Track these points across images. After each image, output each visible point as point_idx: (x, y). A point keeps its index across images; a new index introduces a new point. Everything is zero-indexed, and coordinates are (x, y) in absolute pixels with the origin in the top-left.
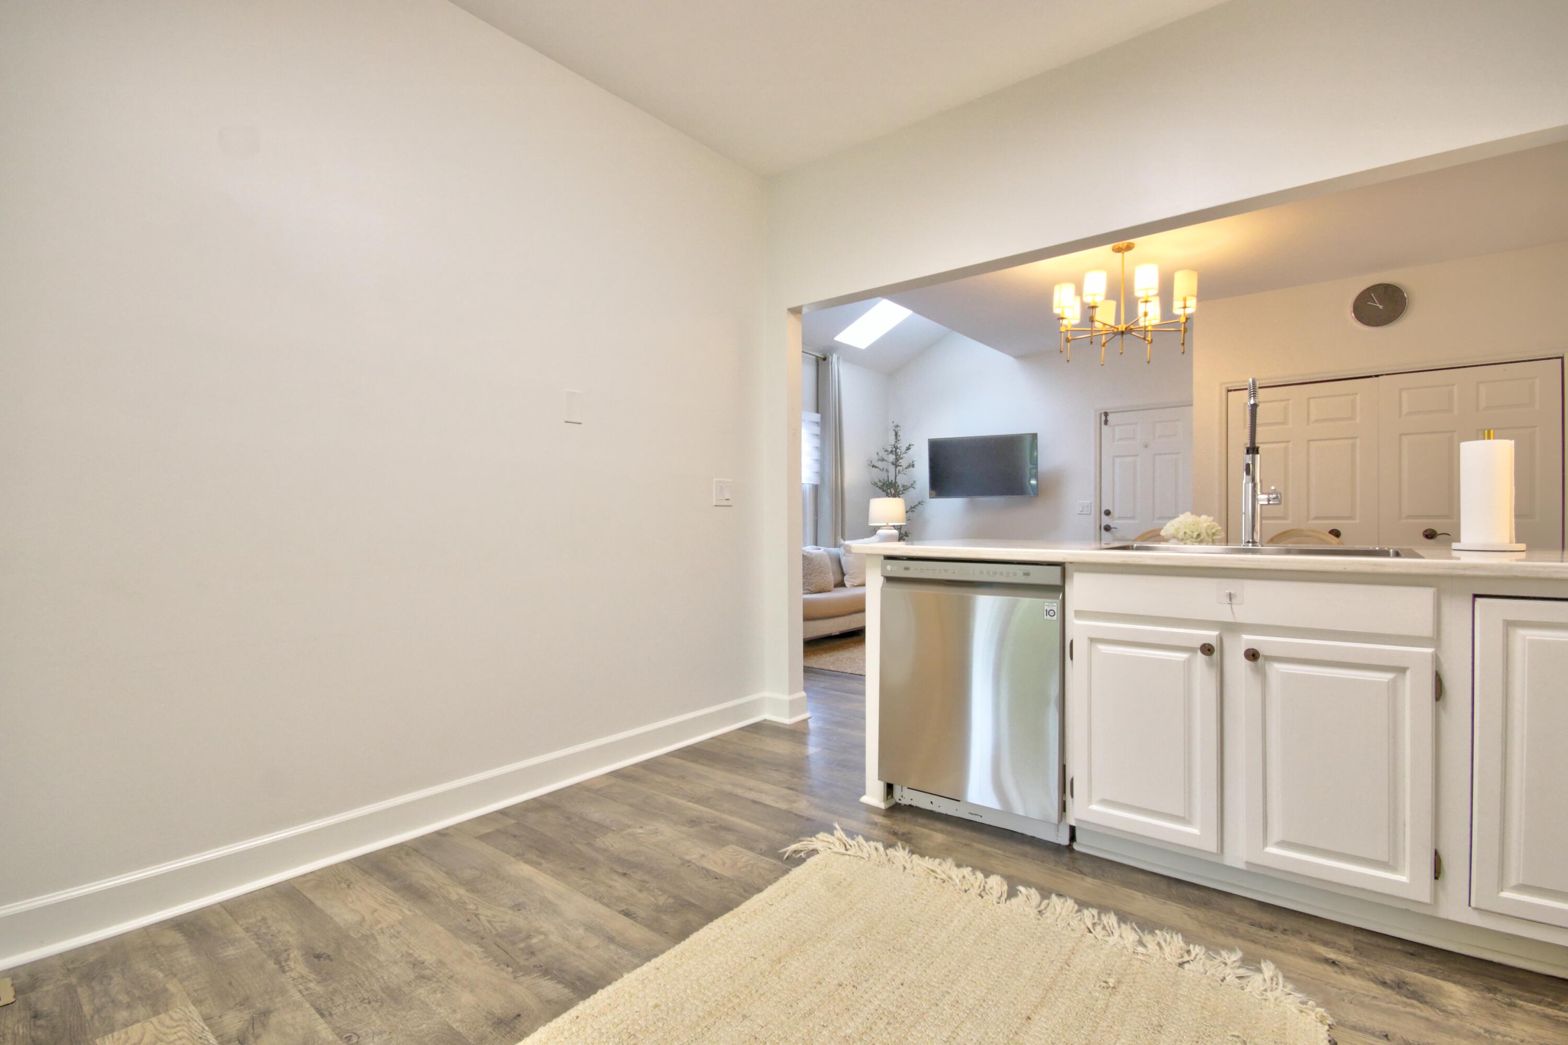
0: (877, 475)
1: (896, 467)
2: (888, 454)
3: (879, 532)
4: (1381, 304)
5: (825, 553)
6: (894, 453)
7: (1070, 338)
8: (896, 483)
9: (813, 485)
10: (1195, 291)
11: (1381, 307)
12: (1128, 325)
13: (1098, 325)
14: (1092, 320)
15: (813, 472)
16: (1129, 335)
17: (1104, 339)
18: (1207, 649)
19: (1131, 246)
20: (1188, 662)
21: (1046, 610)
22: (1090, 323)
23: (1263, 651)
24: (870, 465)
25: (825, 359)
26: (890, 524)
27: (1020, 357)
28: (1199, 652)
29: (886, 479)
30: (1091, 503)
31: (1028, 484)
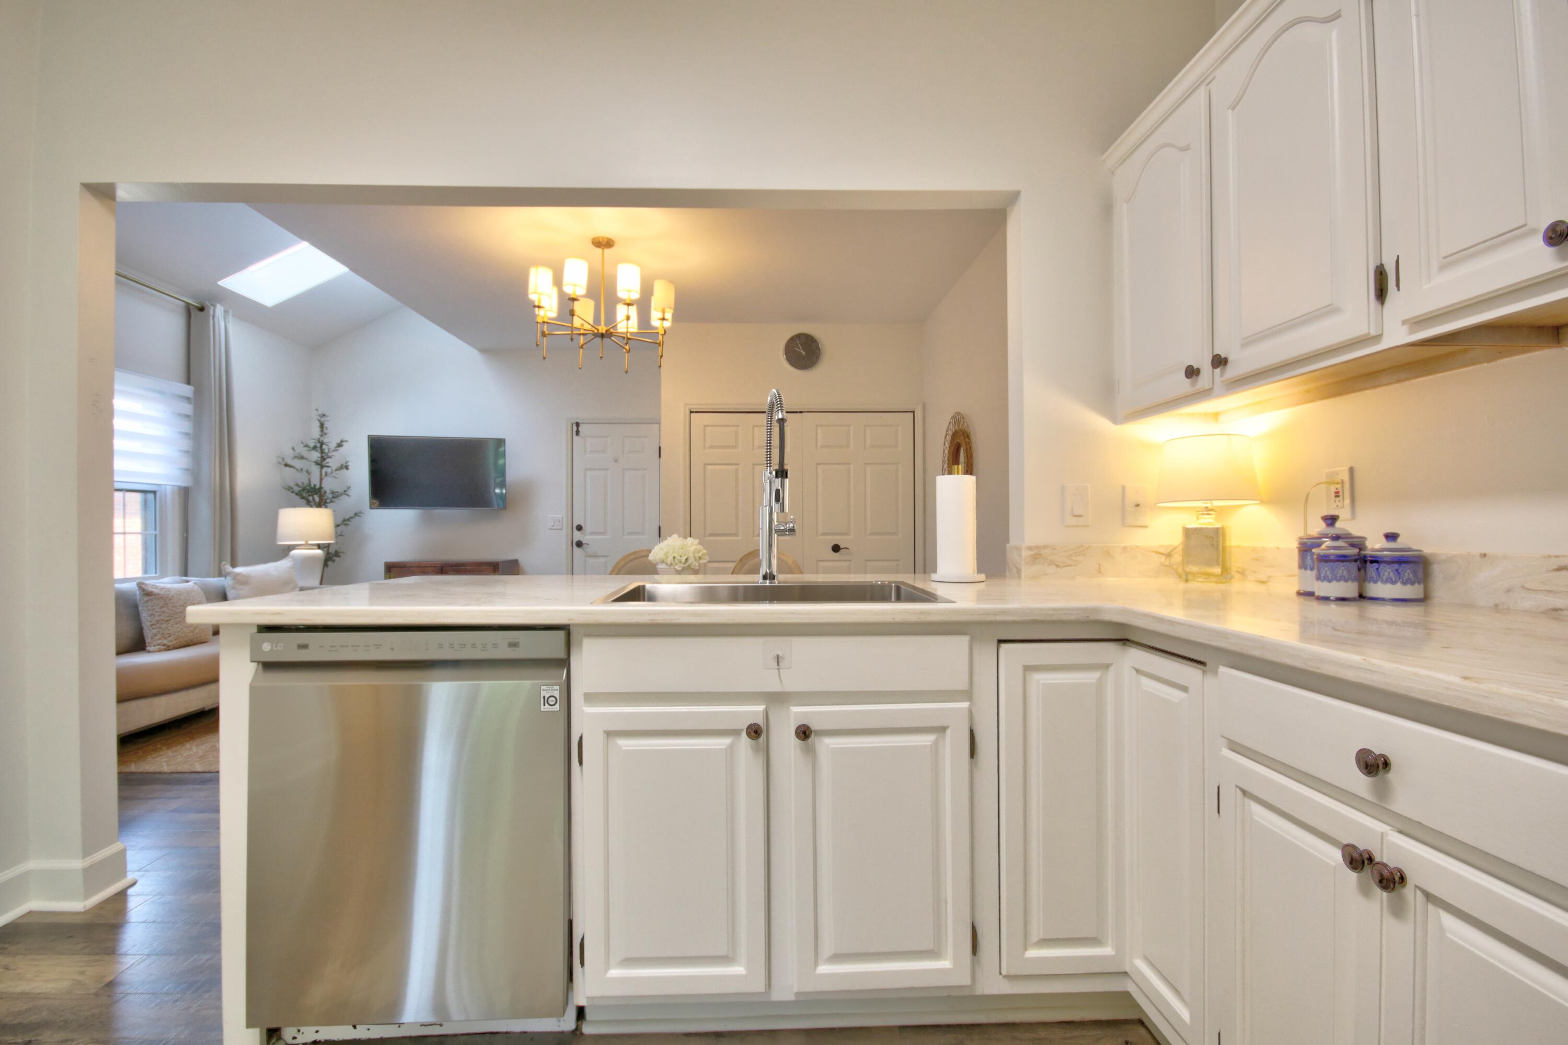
0: (293, 477)
1: (322, 467)
2: (310, 451)
3: (294, 552)
4: (804, 350)
5: (196, 587)
6: (319, 449)
7: (546, 332)
8: (321, 488)
9: (180, 487)
10: (673, 305)
11: (804, 353)
12: (608, 328)
13: (577, 322)
14: (572, 313)
15: (181, 469)
16: (609, 340)
17: (582, 340)
18: (755, 732)
19: (612, 243)
20: (731, 748)
21: (544, 697)
22: (571, 317)
23: (814, 726)
24: (279, 463)
25: (202, 309)
26: (310, 542)
27: (485, 351)
28: (744, 734)
29: (306, 482)
30: (562, 517)
31: (493, 493)
